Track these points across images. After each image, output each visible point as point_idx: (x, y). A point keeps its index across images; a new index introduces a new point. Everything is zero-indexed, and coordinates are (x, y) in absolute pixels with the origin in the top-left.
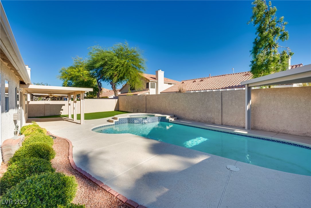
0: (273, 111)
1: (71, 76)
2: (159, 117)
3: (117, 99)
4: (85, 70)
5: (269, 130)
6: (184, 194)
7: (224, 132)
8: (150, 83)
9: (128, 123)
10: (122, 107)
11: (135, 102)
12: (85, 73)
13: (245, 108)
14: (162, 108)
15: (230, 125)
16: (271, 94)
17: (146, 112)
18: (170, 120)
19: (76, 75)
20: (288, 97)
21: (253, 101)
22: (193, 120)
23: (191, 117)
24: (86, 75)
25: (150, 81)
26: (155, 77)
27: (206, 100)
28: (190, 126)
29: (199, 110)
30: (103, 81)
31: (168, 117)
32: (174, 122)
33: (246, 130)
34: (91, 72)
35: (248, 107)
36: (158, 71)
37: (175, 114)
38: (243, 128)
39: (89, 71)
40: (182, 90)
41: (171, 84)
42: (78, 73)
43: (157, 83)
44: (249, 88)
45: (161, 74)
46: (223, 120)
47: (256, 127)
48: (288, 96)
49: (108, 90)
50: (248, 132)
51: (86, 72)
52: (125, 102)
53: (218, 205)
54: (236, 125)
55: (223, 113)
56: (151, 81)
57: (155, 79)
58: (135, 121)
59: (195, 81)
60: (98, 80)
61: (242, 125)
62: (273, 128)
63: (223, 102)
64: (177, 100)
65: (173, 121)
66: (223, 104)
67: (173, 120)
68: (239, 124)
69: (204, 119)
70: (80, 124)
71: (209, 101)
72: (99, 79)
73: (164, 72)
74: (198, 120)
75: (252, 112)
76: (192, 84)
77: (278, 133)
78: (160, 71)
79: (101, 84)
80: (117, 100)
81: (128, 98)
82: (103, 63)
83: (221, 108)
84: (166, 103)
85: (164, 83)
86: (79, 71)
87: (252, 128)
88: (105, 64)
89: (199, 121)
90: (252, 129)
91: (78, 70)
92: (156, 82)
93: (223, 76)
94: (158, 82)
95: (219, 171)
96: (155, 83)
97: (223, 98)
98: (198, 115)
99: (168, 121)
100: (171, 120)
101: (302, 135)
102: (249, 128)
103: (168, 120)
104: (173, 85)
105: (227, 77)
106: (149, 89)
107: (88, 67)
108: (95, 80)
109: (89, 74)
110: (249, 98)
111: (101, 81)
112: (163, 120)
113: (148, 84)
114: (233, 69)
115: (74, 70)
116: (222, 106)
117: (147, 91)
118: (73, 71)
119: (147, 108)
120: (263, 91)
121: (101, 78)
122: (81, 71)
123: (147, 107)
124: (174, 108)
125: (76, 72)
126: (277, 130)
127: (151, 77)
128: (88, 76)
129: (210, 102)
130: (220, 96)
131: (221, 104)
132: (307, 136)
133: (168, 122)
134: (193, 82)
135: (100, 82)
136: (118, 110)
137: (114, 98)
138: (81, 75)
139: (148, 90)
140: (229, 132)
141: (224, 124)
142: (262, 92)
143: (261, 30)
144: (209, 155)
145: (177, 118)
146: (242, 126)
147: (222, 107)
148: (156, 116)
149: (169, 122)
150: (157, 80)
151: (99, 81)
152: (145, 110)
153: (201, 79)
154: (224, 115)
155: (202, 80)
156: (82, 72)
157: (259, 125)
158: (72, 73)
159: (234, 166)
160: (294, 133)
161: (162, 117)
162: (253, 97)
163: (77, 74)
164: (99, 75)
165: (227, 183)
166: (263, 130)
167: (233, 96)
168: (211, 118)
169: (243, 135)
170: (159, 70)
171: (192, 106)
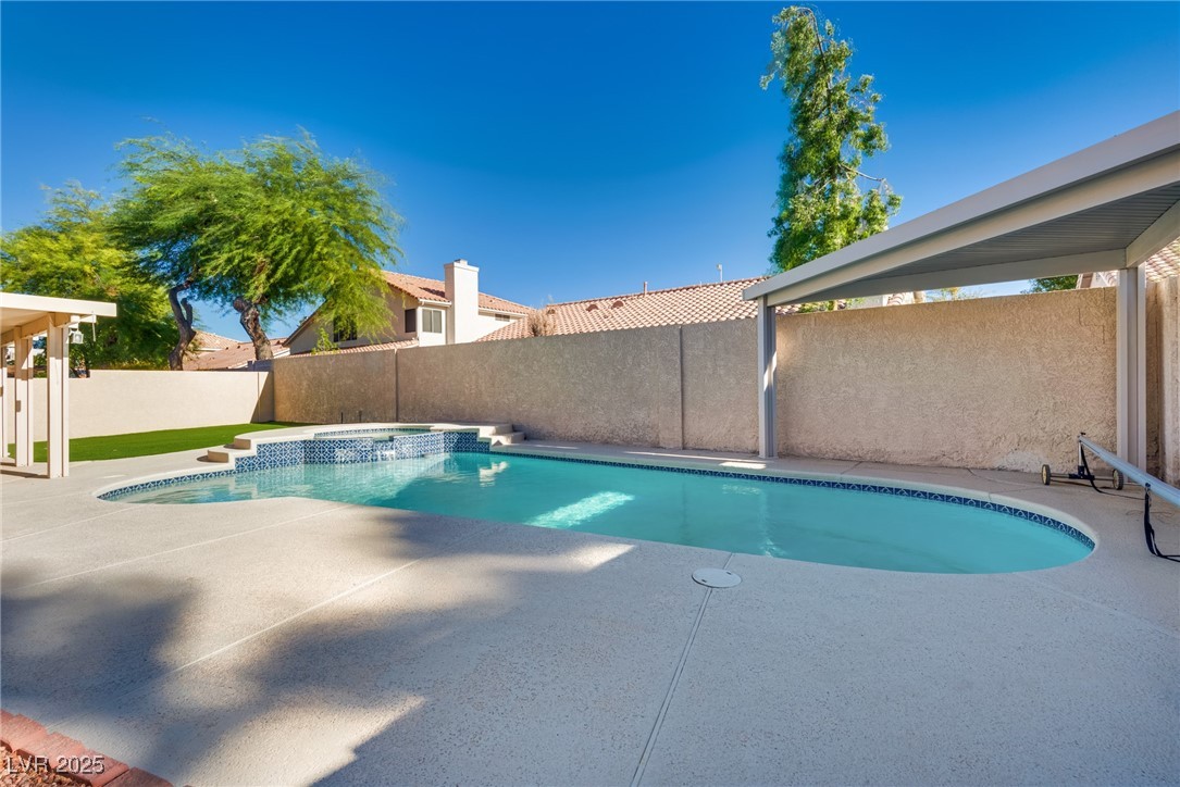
0: (843, 389)
1: (30, 273)
2: (450, 433)
3: (266, 373)
4: (106, 246)
5: (831, 455)
6: (501, 710)
7: (690, 471)
8: (420, 311)
9: (306, 463)
10: (288, 404)
11: (350, 381)
12: (110, 260)
13: (756, 382)
14: (463, 399)
15: (712, 448)
16: (835, 330)
17: (397, 420)
18: (493, 442)
19: (59, 268)
20: (885, 340)
21: (782, 356)
22: (583, 441)
23: (577, 428)
24: (117, 268)
25: (420, 304)
26: (442, 288)
27: (630, 360)
28: (572, 460)
29: (606, 399)
30: (201, 301)
31: (485, 432)
32: (510, 451)
33: (761, 459)
34: (139, 253)
35: (766, 379)
36: (456, 264)
37: (515, 419)
38: (754, 454)
39: (126, 249)
40: (541, 327)
41: (507, 317)
42: (72, 259)
43: (450, 310)
44: (769, 310)
45: (466, 276)
46: (686, 432)
47: (792, 448)
48: (886, 337)
49: (232, 342)
50: (768, 466)
51: (112, 255)
52: (305, 383)
53: (650, 728)
54: (731, 446)
55: (687, 406)
56: (423, 301)
57: (442, 294)
58: (340, 454)
59: (595, 307)
60: (173, 293)
61: (750, 445)
62: (844, 448)
63: (685, 364)
64: (521, 367)
65: (508, 446)
66: (685, 372)
67: (505, 441)
68: (738, 443)
69: (621, 433)
70: (47, 477)
71: (639, 365)
72: (180, 288)
73: (477, 269)
74: (602, 437)
75: (779, 397)
76: (583, 315)
77: (859, 462)
78: (463, 264)
79: (189, 309)
80: (264, 375)
81: (317, 365)
82: (194, 213)
83: (679, 390)
84: (480, 381)
85: (480, 313)
86: (77, 250)
87: (781, 451)
88: (208, 217)
89: (606, 443)
90: (782, 456)
91: (69, 245)
92: (445, 308)
93: (688, 289)
94: (452, 307)
95: (666, 596)
96: (443, 312)
97: (686, 351)
98: (599, 421)
99: (485, 447)
100: (498, 443)
101: (927, 463)
102: (770, 454)
103: (487, 443)
104: (512, 321)
105: (701, 293)
106: (416, 336)
107: (120, 229)
108: (161, 290)
109: (127, 264)
110: (770, 348)
111: (191, 298)
112: (466, 444)
113: (410, 316)
114: (720, 267)
115: (48, 243)
116: (682, 380)
117: (408, 342)
118: (41, 247)
119: (400, 404)
120: (813, 322)
121: (189, 282)
122: (87, 250)
123: (401, 399)
124: (512, 397)
125: (62, 256)
126: (856, 454)
127: (426, 289)
128: (125, 275)
129: (643, 367)
130: (677, 345)
131: (679, 372)
132: (941, 466)
133: (487, 451)
134: (589, 310)
135: (184, 301)
136: (269, 419)
137: (252, 367)
138: (87, 269)
139: (411, 340)
140: (708, 470)
141: (691, 444)
142: (809, 325)
143: (803, 116)
144: (628, 543)
145: (523, 433)
146: (750, 448)
147: (682, 386)
148: (436, 430)
149: (491, 449)
150: (452, 299)
151: (181, 296)
152: (392, 413)
153: (614, 301)
154: (690, 411)
155: (618, 304)
156: (92, 253)
157: (801, 440)
158: (34, 256)
159: (718, 571)
160: (906, 459)
161: (459, 433)
162: (782, 342)
163: (66, 264)
164: (181, 270)
165: (693, 633)
166: (814, 457)
167: (720, 343)
168: (648, 427)
169: (752, 477)
170: (458, 261)
171: (581, 388)
